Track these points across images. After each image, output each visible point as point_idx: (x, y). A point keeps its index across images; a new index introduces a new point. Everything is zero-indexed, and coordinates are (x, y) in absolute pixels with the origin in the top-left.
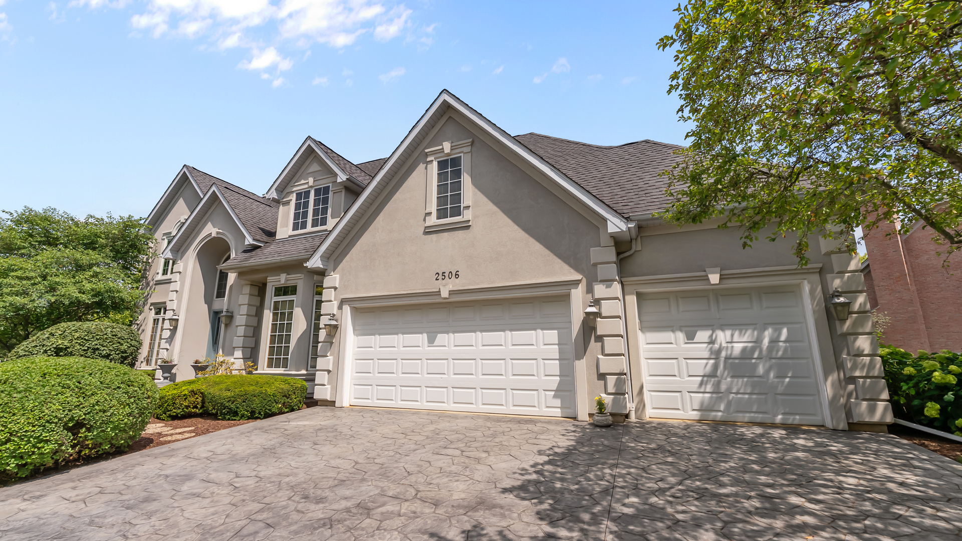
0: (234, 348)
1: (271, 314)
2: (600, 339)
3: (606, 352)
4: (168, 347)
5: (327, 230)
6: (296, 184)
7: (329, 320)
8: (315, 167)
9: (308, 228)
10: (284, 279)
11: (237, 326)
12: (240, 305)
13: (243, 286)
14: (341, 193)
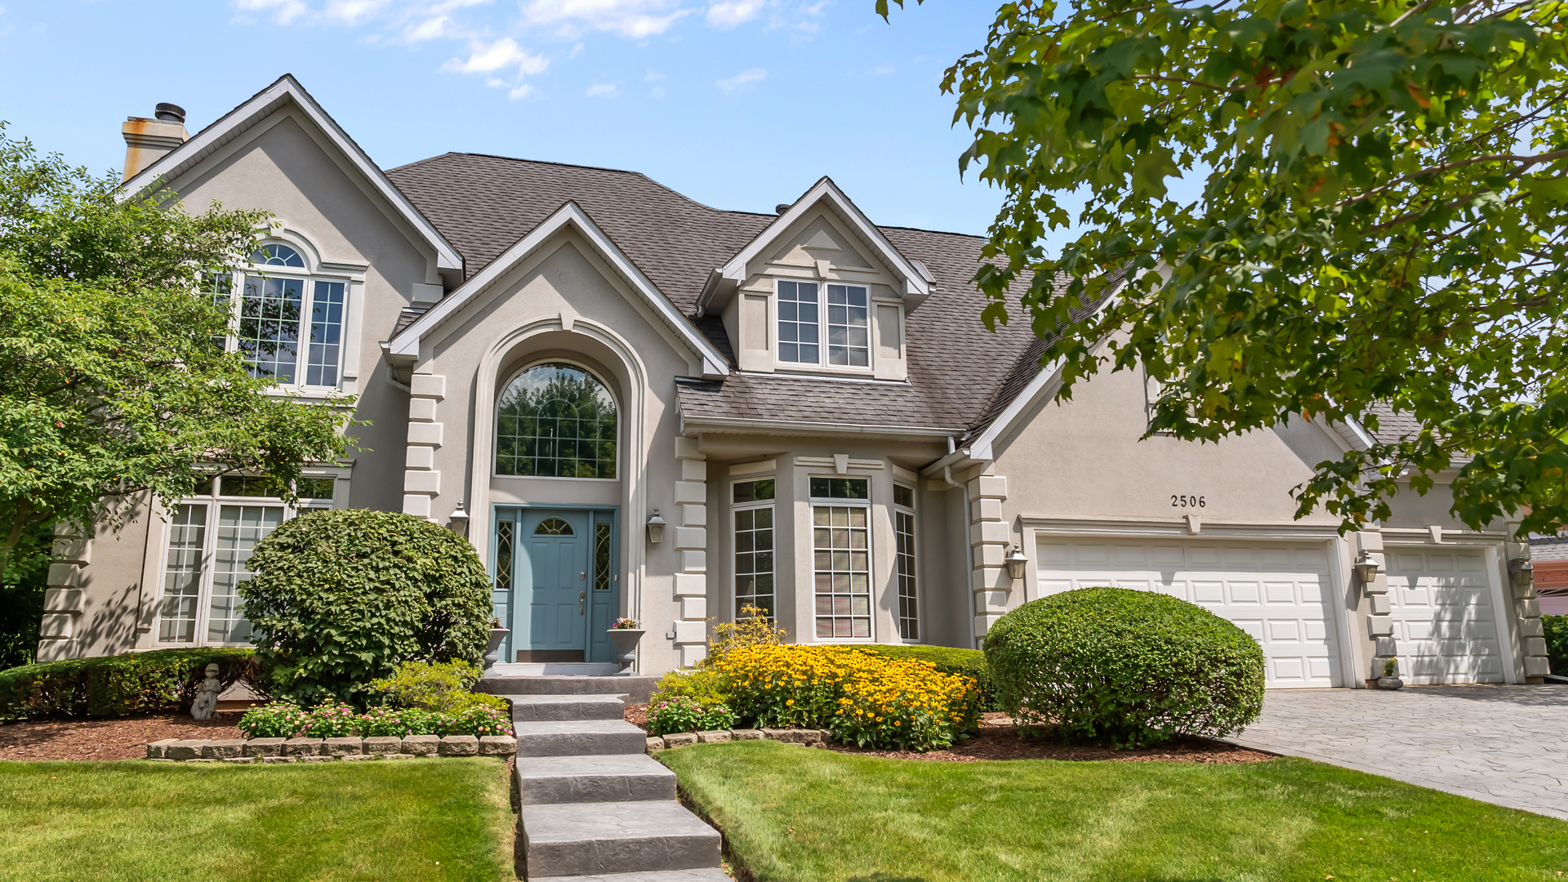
0: (680, 597)
1: (813, 531)
2: (1368, 595)
3: (1378, 610)
5: (872, 377)
6: (776, 262)
7: (1013, 552)
8: (822, 239)
9: (825, 363)
10: (843, 465)
11: (680, 550)
12: (680, 504)
13: (680, 461)
14: (895, 310)
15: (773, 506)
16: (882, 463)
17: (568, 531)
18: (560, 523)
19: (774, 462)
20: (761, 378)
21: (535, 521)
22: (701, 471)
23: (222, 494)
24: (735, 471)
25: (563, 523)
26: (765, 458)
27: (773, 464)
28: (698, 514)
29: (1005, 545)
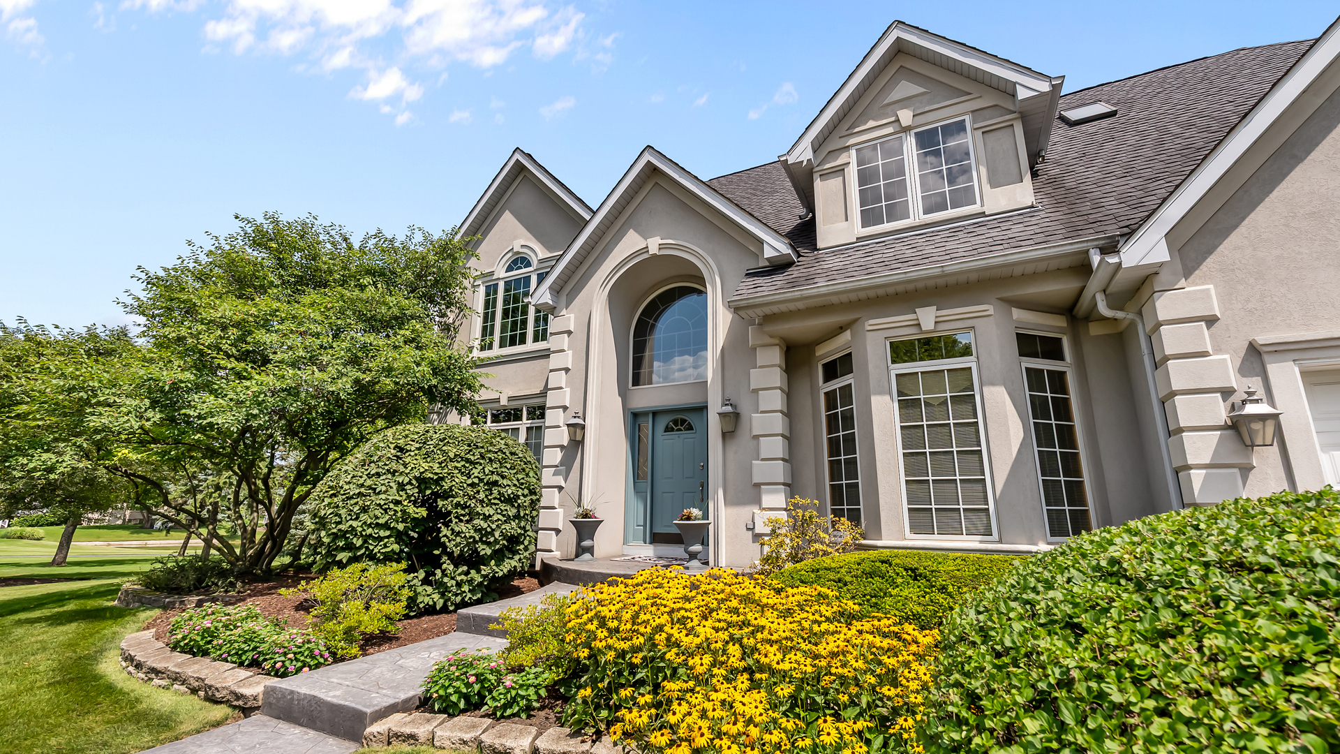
0: (758, 485)
1: (896, 405)
4: (563, 484)
5: (983, 214)
6: (857, 130)
7: (1244, 402)
8: (907, 88)
9: (917, 215)
10: (928, 318)
11: (757, 437)
12: (756, 391)
13: (754, 349)
14: (1009, 130)
15: (852, 381)
16: (990, 309)
17: (690, 428)
18: (683, 421)
19: (848, 332)
20: (841, 250)
21: (662, 422)
22: (775, 356)
23: (492, 422)
24: (821, 351)
25: (686, 421)
26: (841, 329)
27: (847, 335)
28: (775, 400)
29: (1227, 393)
